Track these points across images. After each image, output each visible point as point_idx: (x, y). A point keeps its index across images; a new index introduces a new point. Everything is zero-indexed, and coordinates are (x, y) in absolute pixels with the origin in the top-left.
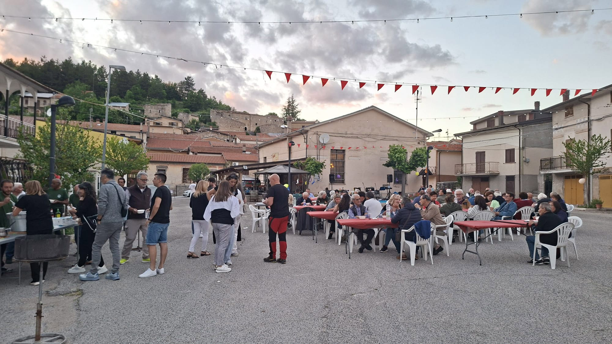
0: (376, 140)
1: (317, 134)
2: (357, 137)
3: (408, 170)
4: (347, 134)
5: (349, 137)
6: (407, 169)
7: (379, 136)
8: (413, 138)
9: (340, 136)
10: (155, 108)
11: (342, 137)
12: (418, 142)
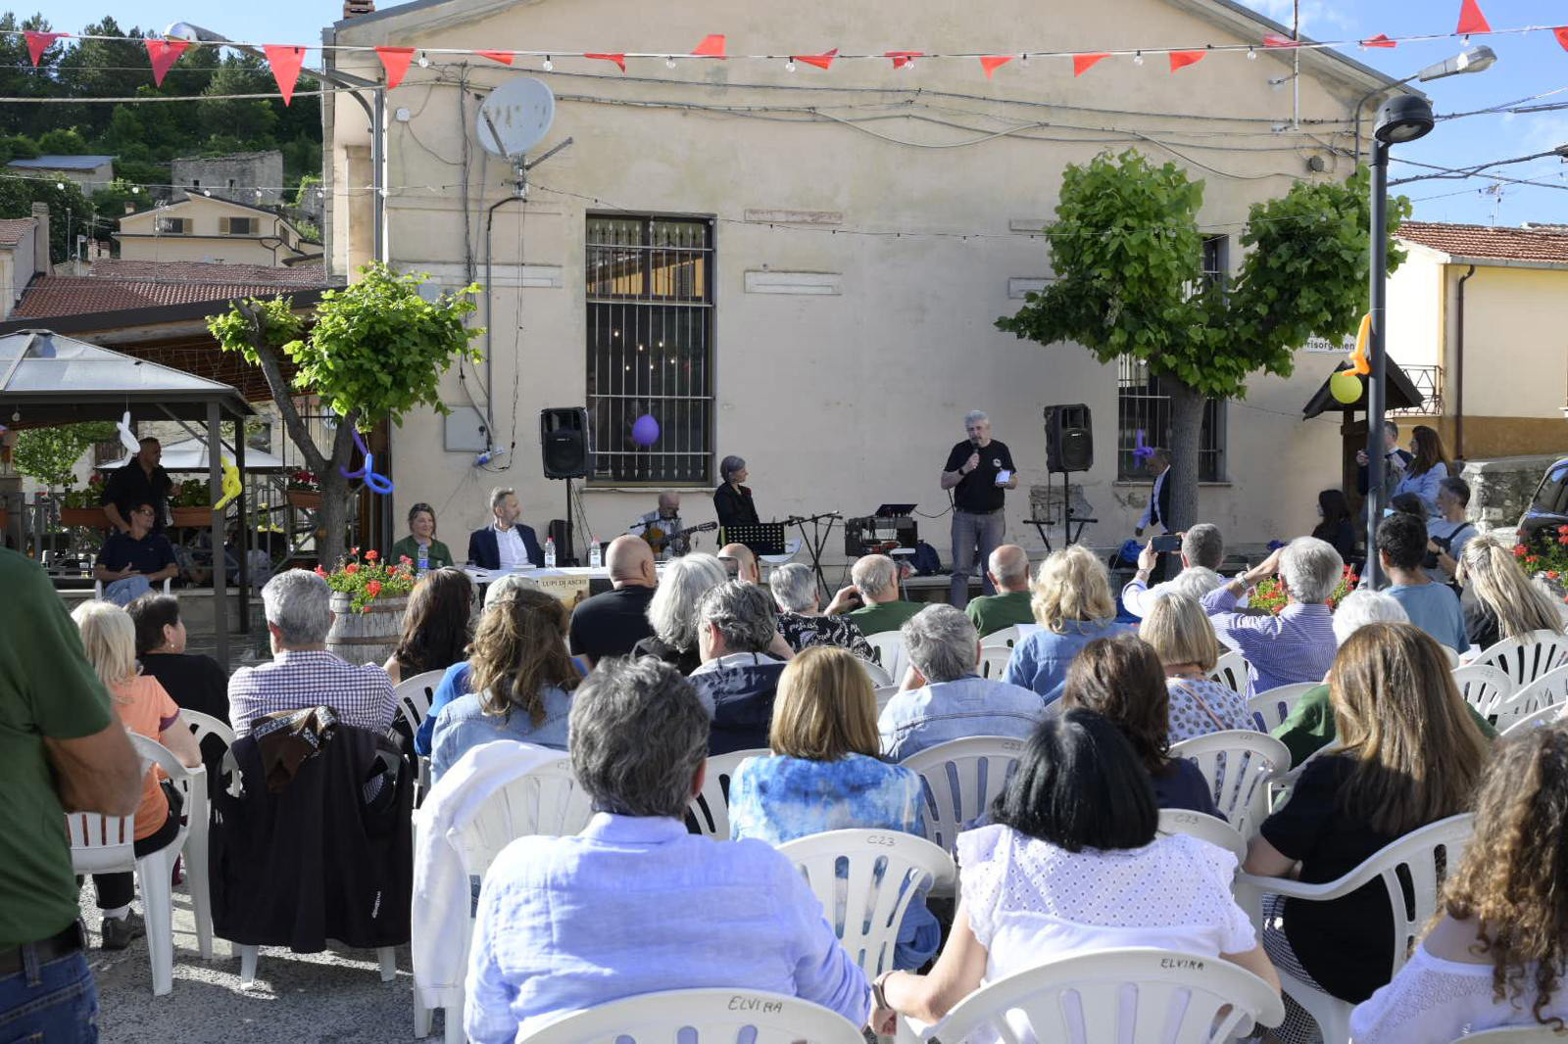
0: (969, 137)
1: (463, 86)
2: (812, 110)
3: (1218, 361)
4: (722, 87)
5: (747, 114)
6: (1205, 357)
7: (994, 110)
8: (1267, 129)
9: (665, 106)
10: (213, 172)
11: (685, 109)
12: (1309, 154)
